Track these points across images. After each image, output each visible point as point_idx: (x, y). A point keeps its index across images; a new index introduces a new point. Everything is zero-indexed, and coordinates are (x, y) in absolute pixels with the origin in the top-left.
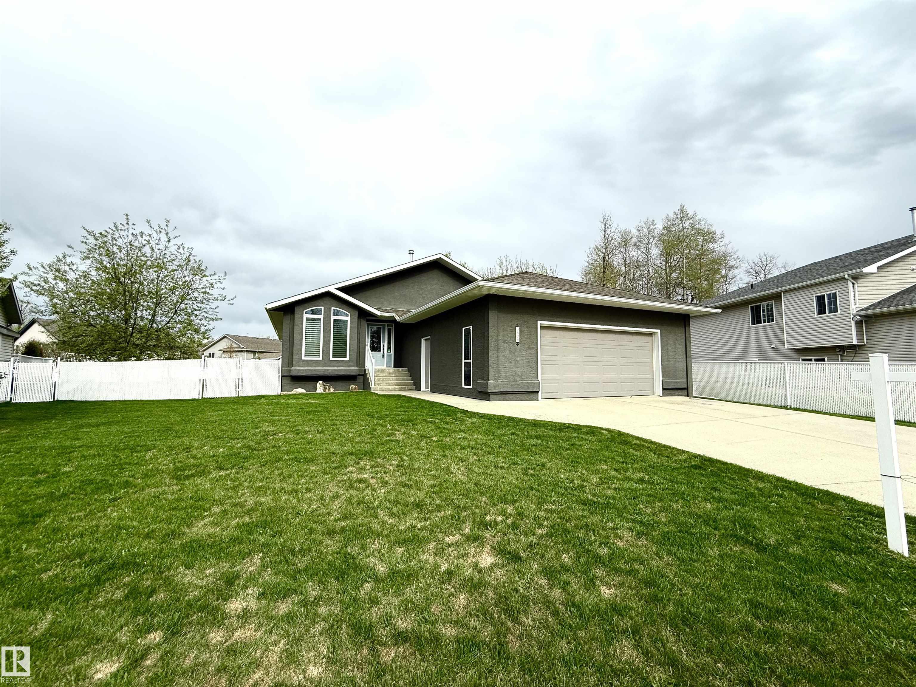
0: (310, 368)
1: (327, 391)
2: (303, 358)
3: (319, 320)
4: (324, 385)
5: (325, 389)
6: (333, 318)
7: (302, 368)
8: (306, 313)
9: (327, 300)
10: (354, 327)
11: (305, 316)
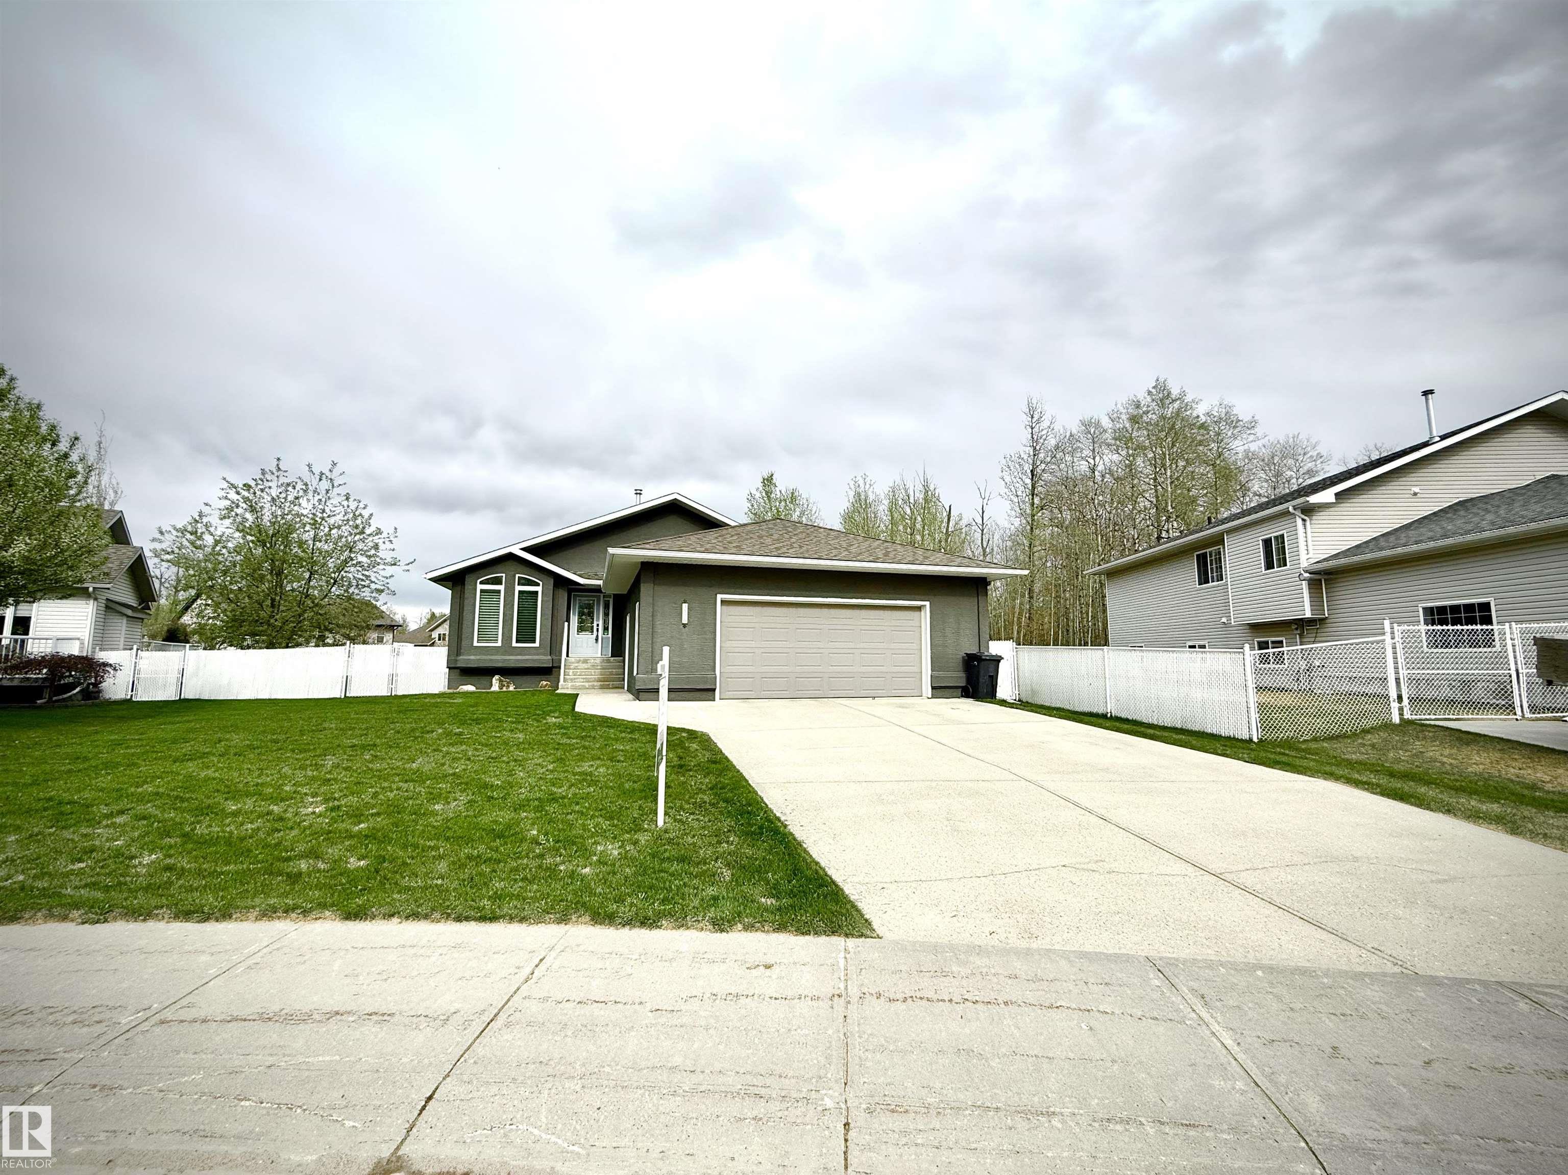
0: (484, 657)
1: (504, 689)
2: (476, 644)
3: (499, 592)
4: (500, 681)
5: (501, 687)
6: (518, 588)
7: (472, 657)
8: (481, 583)
9: (511, 565)
10: (548, 601)
11: (480, 587)
